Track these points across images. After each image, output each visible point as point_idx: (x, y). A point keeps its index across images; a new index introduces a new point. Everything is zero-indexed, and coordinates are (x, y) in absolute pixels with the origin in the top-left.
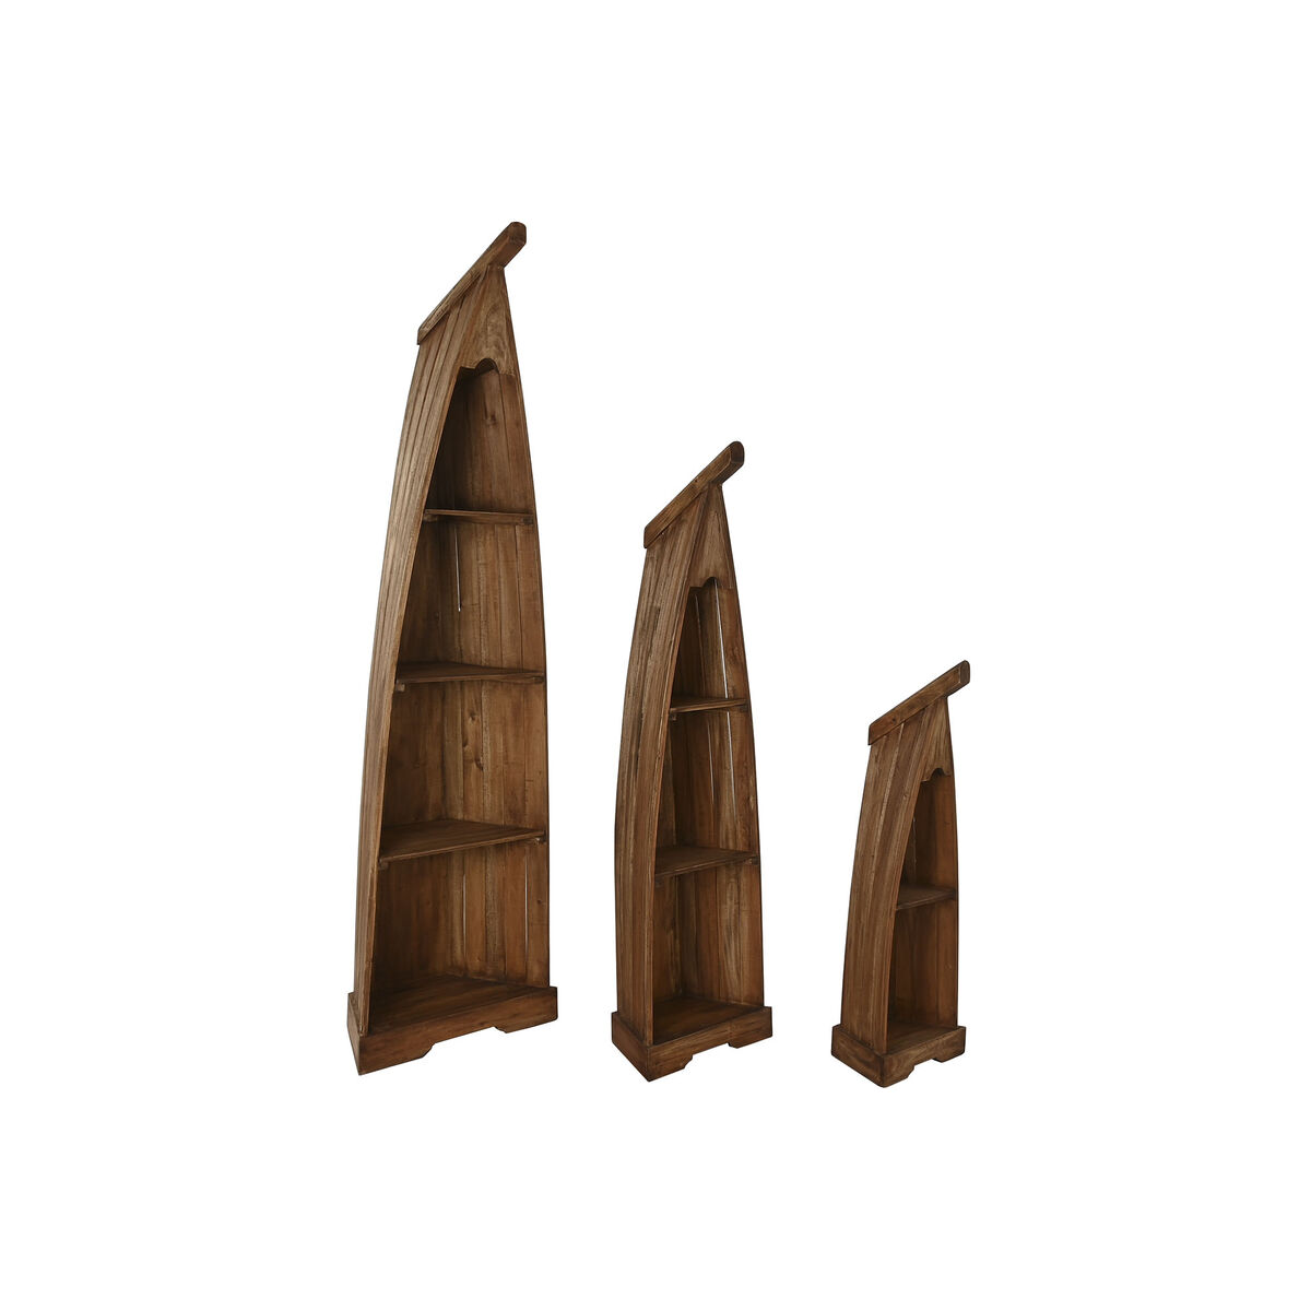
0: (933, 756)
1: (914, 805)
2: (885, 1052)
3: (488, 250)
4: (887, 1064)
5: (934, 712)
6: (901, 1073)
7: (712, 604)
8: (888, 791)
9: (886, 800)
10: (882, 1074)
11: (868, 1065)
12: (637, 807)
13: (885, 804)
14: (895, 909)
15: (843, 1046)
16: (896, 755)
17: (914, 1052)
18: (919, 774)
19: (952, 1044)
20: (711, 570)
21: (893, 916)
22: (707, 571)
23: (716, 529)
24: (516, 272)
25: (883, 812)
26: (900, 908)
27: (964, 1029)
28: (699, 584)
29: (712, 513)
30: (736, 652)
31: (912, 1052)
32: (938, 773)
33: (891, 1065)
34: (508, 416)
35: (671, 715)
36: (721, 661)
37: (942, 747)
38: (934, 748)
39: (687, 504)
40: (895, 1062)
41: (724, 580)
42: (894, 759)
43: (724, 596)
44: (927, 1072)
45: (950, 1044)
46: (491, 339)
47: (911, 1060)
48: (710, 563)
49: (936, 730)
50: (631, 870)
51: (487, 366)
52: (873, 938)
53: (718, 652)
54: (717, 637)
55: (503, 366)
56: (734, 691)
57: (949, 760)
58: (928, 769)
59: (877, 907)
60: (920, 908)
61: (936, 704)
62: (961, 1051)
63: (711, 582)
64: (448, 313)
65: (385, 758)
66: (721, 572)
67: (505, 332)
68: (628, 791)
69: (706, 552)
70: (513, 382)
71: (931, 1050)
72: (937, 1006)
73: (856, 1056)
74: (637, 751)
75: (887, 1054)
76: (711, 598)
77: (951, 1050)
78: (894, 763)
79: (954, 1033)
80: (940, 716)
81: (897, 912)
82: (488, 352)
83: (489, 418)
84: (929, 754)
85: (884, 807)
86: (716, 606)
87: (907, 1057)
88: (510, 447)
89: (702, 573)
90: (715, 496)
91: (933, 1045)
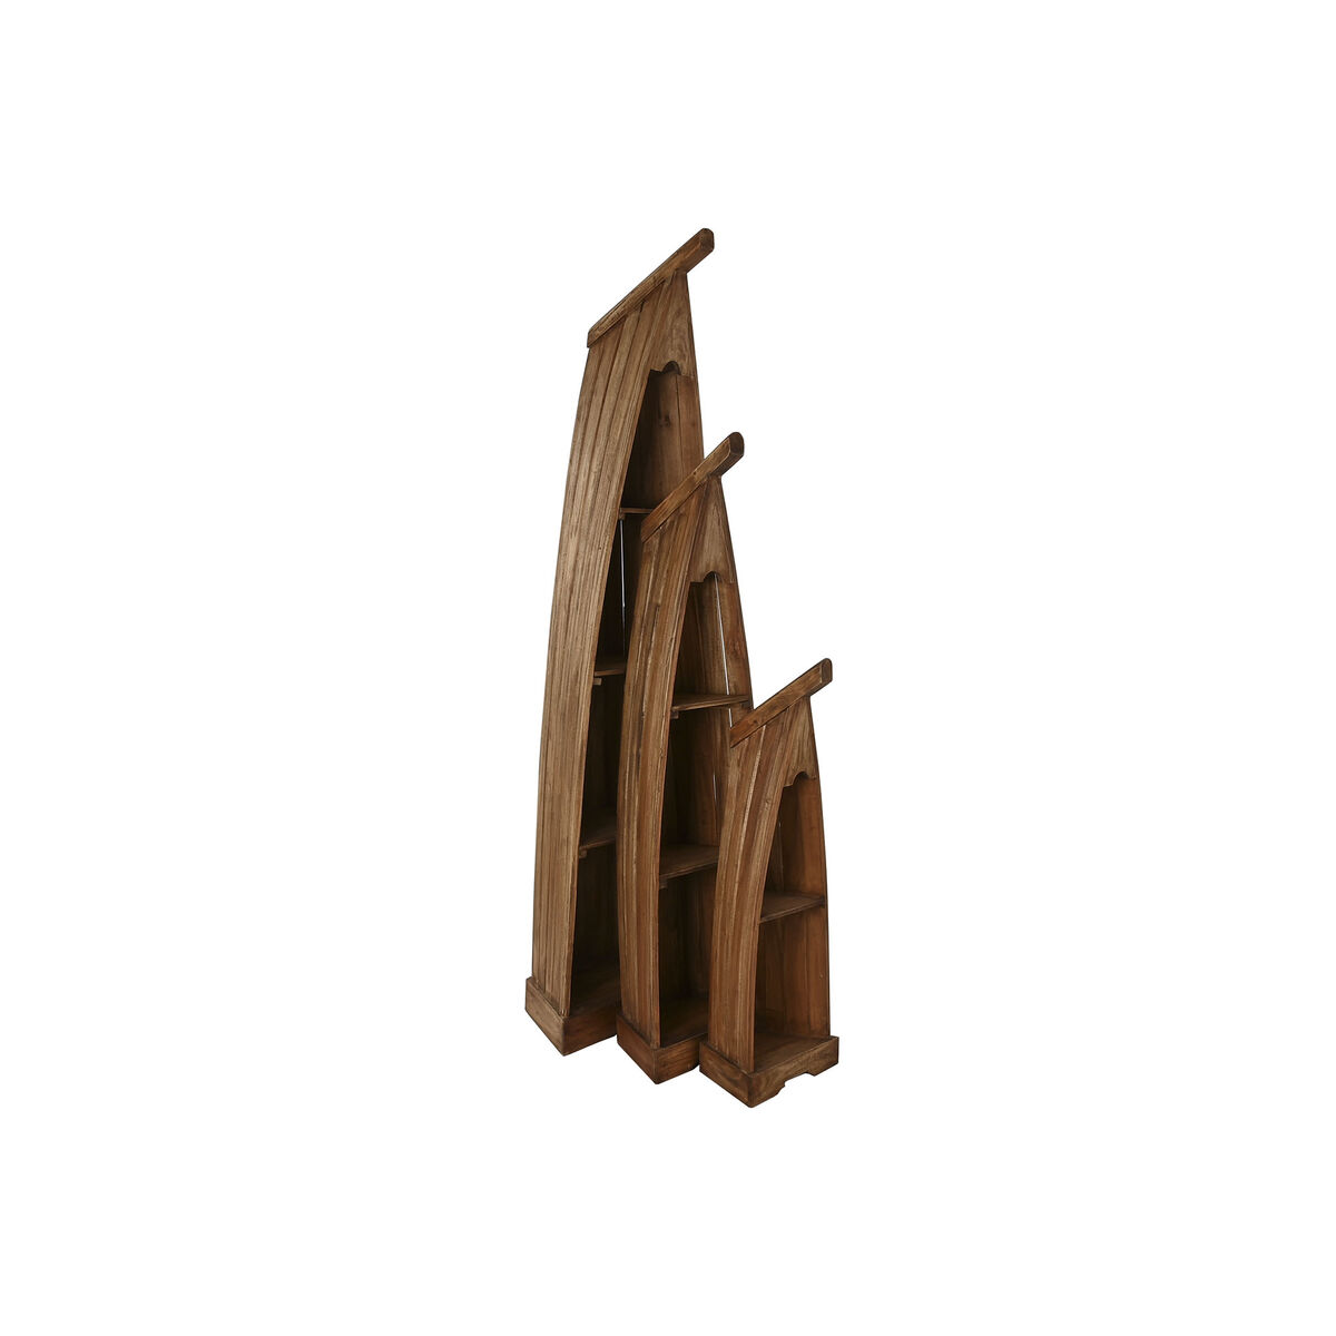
0: (795, 761)
1: (776, 812)
2: (752, 1070)
3: (674, 256)
4: (754, 1082)
5: (796, 712)
6: (771, 1090)
7: (712, 599)
8: (751, 797)
9: (749, 806)
10: (750, 1094)
11: (735, 1083)
12: (640, 808)
13: (748, 811)
14: (758, 922)
15: (711, 1063)
16: (758, 759)
17: (783, 1068)
18: (781, 778)
19: (824, 1054)
20: (712, 564)
21: (757, 929)
22: (708, 566)
23: (715, 523)
24: (699, 278)
25: (746, 820)
26: (764, 920)
27: (837, 1039)
28: (699, 579)
29: (712, 507)
30: (737, 648)
31: (782, 1068)
32: (802, 776)
33: (760, 1082)
34: (683, 417)
35: (673, 713)
36: (721, 657)
37: (805, 749)
38: (796, 751)
39: (686, 496)
40: (764, 1080)
41: (725, 575)
42: (757, 763)
43: (725, 591)
44: (799, 1088)
45: (822, 1055)
46: (676, 342)
47: (781, 1076)
48: (710, 557)
49: (799, 730)
50: (635, 871)
51: (672, 367)
52: (738, 952)
53: (718, 648)
54: (718, 632)
55: (685, 370)
56: (735, 686)
57: (813, 762)
58: (791, 773)
59: (741, 919)
60: (787, 918)
61: (797, 705)
62: (835, 1062)
63: (711, 577)
64: (625, 317)
65: (585, 750)
66: (722, 566)
67: (687, 335)
68: (630, 791)
69: (706, 546)
70: (691, 384)
71: (801, 1064)
72: (809, 1017)
73: (724, 1075)
74: (638, 749)
75: (755, 1071)
76: (711, 592)
77: (823, 1062)
78: (756, 767)
79: (826, 1044)
80: (803, 717)
81: (760, 925)
82: (672, 356)
83: (663, 419)
84: (791, 757)
85: (747, 814)
86: (716, 604)
87: (776, 1075)
88: (684, 446)
89: (702, 569)
90: (713, 489)
91: (804, 1058)
